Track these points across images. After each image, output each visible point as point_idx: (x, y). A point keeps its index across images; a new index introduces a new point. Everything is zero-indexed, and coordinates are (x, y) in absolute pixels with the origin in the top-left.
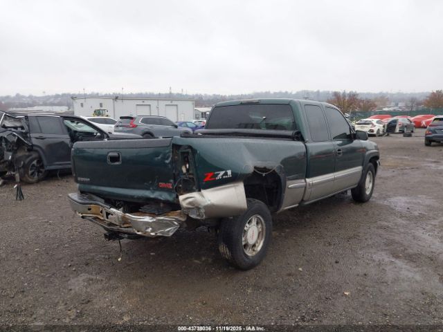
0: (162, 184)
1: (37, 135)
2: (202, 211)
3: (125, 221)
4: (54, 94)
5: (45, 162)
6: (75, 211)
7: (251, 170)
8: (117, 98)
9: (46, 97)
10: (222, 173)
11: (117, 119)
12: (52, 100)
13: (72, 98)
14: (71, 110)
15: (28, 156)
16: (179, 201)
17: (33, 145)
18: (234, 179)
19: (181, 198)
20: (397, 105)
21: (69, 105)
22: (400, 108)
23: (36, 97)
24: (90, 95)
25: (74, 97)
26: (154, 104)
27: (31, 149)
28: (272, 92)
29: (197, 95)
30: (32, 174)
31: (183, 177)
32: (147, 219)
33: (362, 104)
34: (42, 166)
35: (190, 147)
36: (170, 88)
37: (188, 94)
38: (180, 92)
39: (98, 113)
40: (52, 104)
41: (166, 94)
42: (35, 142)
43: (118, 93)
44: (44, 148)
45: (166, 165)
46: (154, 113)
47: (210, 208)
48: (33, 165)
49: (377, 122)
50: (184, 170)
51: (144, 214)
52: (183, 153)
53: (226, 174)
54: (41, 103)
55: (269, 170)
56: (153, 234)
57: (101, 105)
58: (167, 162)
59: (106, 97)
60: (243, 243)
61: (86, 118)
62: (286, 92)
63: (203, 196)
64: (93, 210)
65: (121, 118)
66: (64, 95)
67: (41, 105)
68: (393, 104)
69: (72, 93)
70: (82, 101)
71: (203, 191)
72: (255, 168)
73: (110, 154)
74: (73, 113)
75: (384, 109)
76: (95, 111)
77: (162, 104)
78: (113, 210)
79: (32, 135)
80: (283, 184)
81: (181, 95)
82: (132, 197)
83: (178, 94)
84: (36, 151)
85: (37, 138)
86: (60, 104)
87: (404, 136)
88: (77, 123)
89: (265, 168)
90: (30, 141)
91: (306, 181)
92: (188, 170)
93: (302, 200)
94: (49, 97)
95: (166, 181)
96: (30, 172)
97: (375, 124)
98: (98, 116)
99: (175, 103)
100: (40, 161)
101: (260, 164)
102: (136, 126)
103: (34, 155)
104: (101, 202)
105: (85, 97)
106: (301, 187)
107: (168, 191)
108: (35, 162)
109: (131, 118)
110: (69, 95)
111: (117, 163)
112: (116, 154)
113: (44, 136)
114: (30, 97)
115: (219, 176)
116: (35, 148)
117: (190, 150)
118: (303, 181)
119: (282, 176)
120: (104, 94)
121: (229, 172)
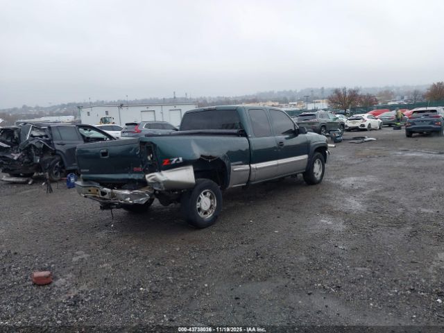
0: (135, 169)
1: (59, 142)
2: (162, 184)
3: (113, 195)
4: (60, 104)
5: (66, 164)
6: (80, 194)
7: (198, 157)
8: (121, 106)
9: (52, 107)
10: (175, 159)
11: (123, 126)
12: (59, 109)
13: (79, 107)
14: (77, 119)
15: (53, 159)
16: (145, 179)
17: (56, 150)
18: (185, 163)
19: (147, 176)
20: (402, 98)
21: (75, 115)
22: (406, 101)
23: (42, 108)
24: (95, 103)
25: (80, 107)
26: (158, 109)
27: (55, 153)
28: (276, 91)
29: (201, 98)
30: (56, 173)
31: (149, 163)
32: (127, 192)
33: (363, 100)
34: (64, 167)
35: (152, 143)
36: (174, 93)
37: (192, 97)
38: (185, 96)
39: (104, 120)
40: (59, 114)
41: (170, 99)
42: (58, 147)
43: (123, 100)
44: (64, 152)
45: (136, 156)
46: (159, 119)
47: (167, 183)
48: (57, 167)
49: (368, 117)
50: (149, 158)
51: (124, 189)
52: (147, 147)
53: (178, 160)
54: (48, 114)
55: (215, 158)
56: (131, 202)
57: (107, 113)
58: (137, 153)
59: (111, 104)
60: (198, 207)
61: (96, 126)
62: (291, 91)
63: (162, 175)
64: (92, 191)
65: (126, 124)
66: (69, 105)
67: (48, 116)
68: (398, 98)
69: (77, 102)
70: (89, 110)
71: (163, 172)
72: (202, 156)
73: (102, 151)
74: (80, 122)
75: (389, 104)
76: (101, 119)
77: (166, 109)
78: (105, 189)
79: (55, 142)
80: (227, 168)
81: (186, 99)
82: (118, 180)
83: (182, 98)
84: (59, 155)
85: (58, 144)
86: (66, 114)
87: (394, 129)
88: (90, 130)
89: (211, 156)
90: (53, 147)
91: (250, 167)
92: (152, 158)
93: (249, 180)
94: (55, 107)
95: (138, 166)
96: (54, 172)
97: (366, 119)
98: (104, 123)
99: (178, 107)
100: (62, 162)
101: (206, 153)
102: (140, 131)
103: (57, 158)
104: (97, 185)
105: (91, 105)
106: (246, 170)
107: (139, 172)
108: (57, 164)
109: (136, 124)
110: (75, 104)
111: (106, 157)
112: (105, 151)
113: (64, 142)
114: (37, 108)
115: (174, 162)
116: (57, 152)
117: (152, 145)
118: (248, 166)
119: (227, 162)
120: (108, 102)
121: (181, 159)
